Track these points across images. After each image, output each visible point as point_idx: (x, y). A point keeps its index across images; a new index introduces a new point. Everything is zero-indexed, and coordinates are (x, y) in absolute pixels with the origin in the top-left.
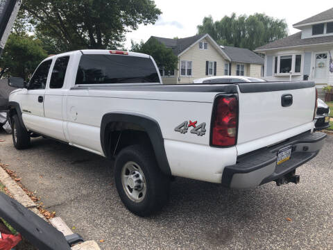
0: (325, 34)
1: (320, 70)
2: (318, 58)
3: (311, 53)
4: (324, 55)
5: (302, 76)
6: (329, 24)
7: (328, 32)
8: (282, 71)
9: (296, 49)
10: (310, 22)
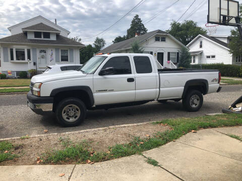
0: (42, 38)
1: (42, 60)
2: (40, 52)
3: (36, 49)
4: (44, 51)
5: (32, 63)
6: (44, 33)
7: (44, 37)
8: (18, 59)
9: (27, 45)
10: (34, 29)
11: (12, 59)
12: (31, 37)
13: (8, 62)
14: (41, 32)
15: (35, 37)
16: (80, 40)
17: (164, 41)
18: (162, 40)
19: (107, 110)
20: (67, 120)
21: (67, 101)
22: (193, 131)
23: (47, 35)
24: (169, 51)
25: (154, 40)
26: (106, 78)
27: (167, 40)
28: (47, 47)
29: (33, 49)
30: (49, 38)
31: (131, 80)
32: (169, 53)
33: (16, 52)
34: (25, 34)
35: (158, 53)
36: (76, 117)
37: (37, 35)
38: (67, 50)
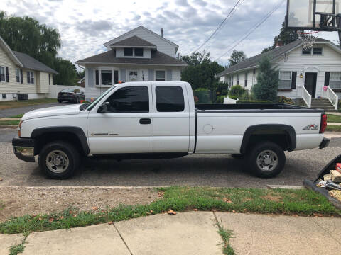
0: (134, 56)
2: (130, 74)
3: (125, 70)
4: (134, 72)
6: (136, 49)
7: (136, 55)
8: (103, 83)
9: (114, 66)
10: (123, 45)
11: (97, 83)
12: (120, 55)
13: (92, 86)
14: (131, 49)
15: (125, 55)
16: (209, 55)
17: (320, 53)
18: (314, 53)
19: (119, 161)
20: (53, 170)
21: (51, 145)
22: (171, 211)
23: (139, 52)
24: (328, 71)
25: (300, 52)
26: (107, 117)
27: (324, 52)
28: (139, 68)
29: (122, 70)
30: (142, 55)
31: (145, 121)
32: (327, 74)
33: (102, 74)
34: (114, 51)
35: (307, 74)
36: (64, 167)
37: (128, 52)
38: (164, 72)
